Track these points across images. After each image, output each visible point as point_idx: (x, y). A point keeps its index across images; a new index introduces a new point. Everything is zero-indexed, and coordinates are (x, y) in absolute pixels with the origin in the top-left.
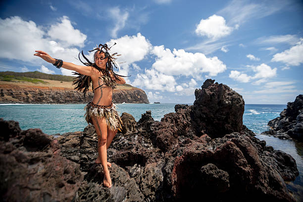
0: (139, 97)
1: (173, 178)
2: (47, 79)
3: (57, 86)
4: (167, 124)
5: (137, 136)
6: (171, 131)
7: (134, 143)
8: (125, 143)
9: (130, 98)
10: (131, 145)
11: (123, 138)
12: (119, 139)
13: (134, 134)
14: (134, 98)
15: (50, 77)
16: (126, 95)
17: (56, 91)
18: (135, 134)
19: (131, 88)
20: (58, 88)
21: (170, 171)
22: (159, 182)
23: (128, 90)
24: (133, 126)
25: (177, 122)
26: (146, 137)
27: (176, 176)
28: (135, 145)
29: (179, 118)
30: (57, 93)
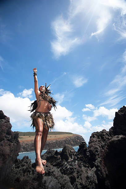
0: (79, 141)
1: (103, 171)
2: (22, 135)
3: (27, 139)
4: (95, 139)
5: (77, 162)
6: (99, 144)
7: (75, 167)
8: (68, 167)
9: (72, 143)
10: (73, 169)
11: (66, 163)
12: (63, 165)
13: (74, 160)
14: (76, 142)
15: (24, 134)
16: (70, 141)
17: (26, 143)
18: (76, 160)
19: (72, 135)
20: (27, 141)
21: (99, 164)
22: (93, 184)
23: (70, 137)
24: (73, 154)
25: (103, 138)
26: (84, 161)
27: (106, 168)
28: (76, 169)
29: (104, 135)
30: (26, 144)
